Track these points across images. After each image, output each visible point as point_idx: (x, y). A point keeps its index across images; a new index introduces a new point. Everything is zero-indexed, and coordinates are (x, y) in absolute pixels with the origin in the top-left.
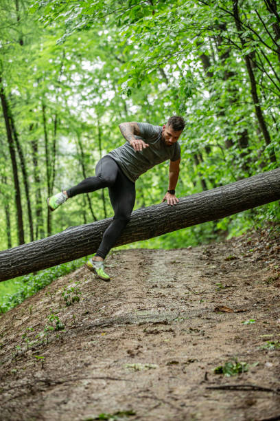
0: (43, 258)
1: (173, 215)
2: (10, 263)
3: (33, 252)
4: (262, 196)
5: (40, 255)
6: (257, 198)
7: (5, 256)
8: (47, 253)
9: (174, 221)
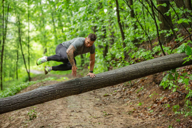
0: (27, 102)
1: (92, 83)
2: (11, 104)
3: (22, 99)
4: (134, 76)
5: (25, 101)
6: (132, 76)
7: (9, 100)
8: (29, 99)
9: (92, 86)
